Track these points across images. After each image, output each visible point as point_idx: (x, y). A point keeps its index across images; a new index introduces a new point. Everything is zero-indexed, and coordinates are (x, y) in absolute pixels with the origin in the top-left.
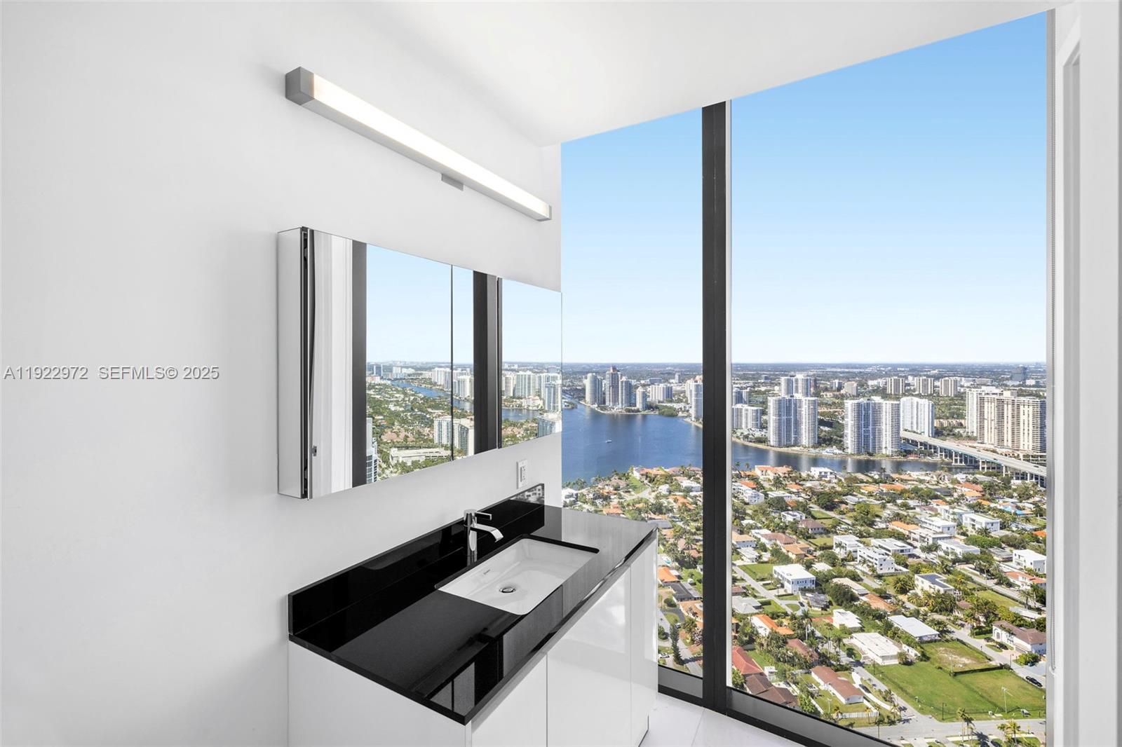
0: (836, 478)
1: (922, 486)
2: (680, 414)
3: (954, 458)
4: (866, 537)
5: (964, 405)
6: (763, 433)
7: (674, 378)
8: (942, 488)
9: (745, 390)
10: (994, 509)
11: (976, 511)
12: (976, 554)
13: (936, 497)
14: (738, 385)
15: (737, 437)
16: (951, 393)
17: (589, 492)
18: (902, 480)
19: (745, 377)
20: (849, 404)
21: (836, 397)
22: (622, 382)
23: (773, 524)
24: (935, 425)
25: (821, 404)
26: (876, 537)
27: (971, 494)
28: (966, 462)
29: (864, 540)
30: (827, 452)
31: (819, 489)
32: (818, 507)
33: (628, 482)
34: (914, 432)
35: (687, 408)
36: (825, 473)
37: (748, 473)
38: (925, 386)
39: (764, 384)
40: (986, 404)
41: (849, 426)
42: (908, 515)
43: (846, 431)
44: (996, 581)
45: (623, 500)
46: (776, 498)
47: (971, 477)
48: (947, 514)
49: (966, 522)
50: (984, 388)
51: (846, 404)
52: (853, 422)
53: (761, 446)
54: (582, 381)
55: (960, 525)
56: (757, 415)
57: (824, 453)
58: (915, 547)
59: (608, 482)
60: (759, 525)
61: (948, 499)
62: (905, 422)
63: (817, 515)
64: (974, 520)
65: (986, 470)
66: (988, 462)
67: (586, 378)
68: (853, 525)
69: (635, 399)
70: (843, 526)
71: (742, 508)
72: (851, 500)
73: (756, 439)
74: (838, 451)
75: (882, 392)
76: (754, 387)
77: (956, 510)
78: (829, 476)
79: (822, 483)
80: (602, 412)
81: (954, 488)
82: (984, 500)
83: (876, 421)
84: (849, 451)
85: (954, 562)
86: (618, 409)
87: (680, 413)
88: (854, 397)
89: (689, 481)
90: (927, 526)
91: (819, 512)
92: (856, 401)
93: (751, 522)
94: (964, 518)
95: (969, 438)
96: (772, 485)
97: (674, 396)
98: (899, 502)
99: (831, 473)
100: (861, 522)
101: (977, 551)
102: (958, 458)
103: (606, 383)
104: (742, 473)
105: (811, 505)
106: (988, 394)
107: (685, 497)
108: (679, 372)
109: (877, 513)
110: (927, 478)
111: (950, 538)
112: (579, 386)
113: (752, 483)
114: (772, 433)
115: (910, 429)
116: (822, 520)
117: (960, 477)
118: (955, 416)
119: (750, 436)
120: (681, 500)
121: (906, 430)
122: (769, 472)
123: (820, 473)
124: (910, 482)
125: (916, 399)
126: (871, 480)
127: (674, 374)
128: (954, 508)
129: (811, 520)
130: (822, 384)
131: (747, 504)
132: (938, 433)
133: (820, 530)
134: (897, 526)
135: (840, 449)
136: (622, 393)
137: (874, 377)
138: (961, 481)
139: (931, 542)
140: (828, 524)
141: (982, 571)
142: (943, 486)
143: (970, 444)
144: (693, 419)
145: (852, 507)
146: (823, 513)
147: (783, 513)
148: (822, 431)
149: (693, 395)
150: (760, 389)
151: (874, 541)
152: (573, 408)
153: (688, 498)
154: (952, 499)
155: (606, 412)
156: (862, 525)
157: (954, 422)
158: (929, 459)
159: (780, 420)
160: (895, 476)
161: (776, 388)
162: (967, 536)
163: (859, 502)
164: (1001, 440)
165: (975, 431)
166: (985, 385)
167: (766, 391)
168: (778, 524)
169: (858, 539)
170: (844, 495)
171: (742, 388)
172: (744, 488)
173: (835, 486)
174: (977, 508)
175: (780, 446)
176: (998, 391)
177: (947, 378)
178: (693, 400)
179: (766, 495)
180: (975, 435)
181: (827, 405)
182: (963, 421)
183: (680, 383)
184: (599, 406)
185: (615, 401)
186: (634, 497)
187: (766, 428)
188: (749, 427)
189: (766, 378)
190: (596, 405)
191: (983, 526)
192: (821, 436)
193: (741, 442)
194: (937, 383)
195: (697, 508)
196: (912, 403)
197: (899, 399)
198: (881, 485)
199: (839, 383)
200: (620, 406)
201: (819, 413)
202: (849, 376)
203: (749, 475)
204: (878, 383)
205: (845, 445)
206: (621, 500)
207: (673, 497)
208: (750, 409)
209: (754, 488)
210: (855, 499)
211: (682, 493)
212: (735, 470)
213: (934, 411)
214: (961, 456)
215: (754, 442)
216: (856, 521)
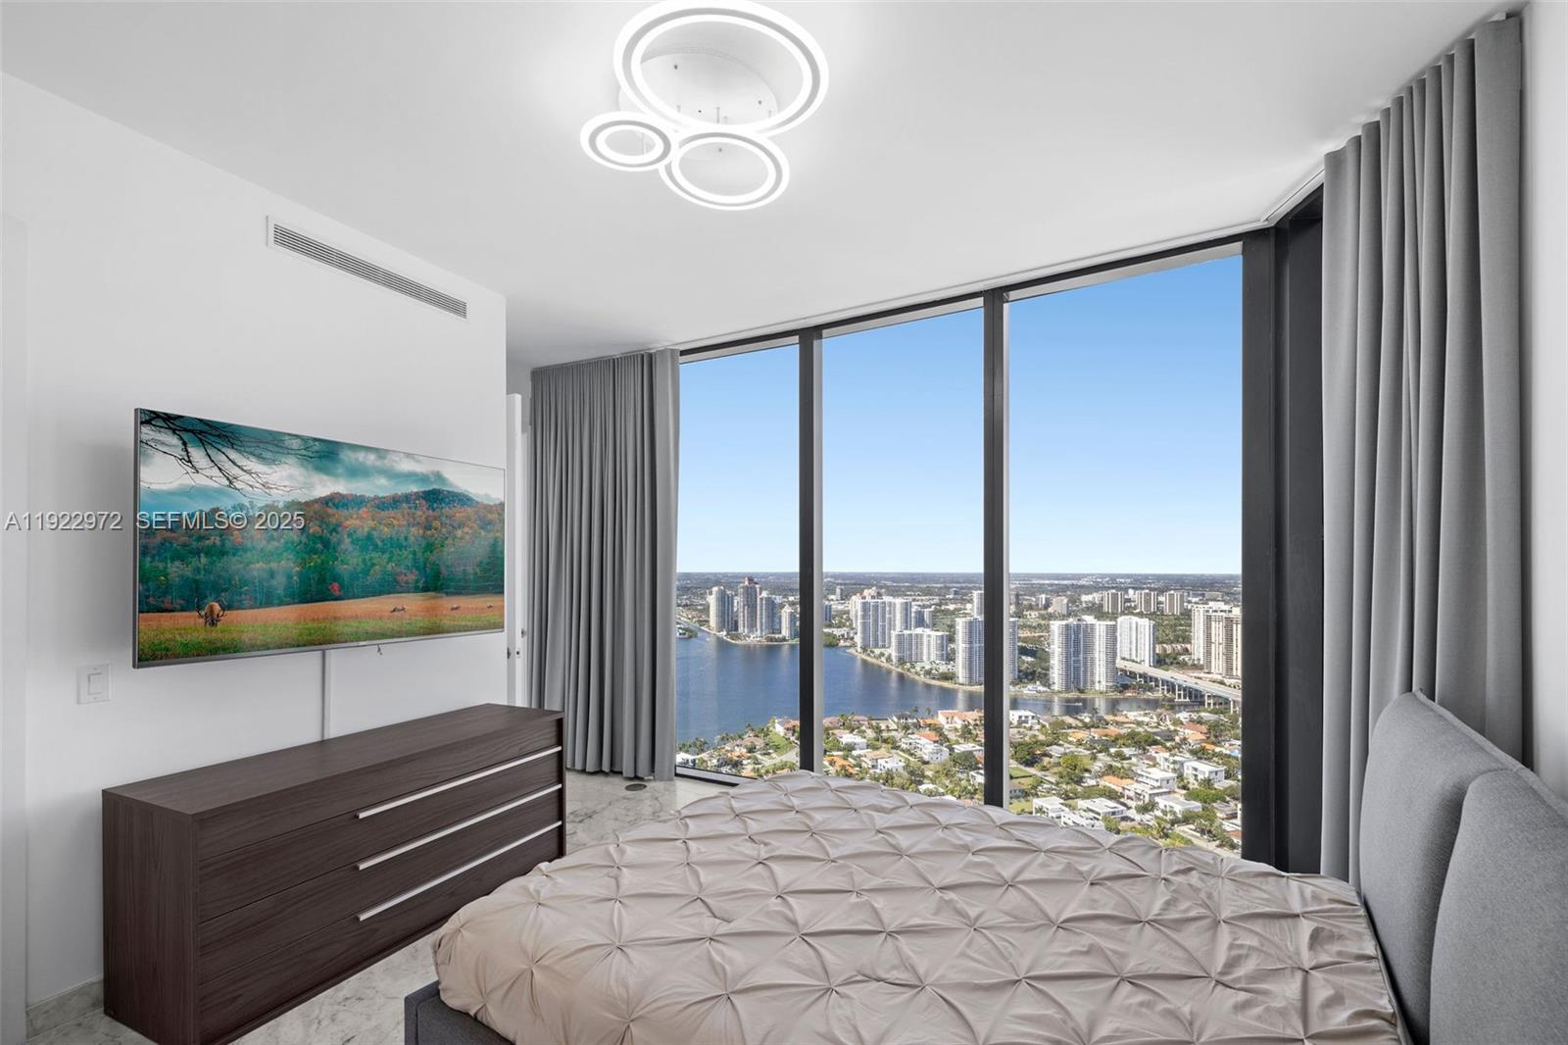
0: (1039, 723)
1: (1140, 729)
2: (842, 643)
3: (1177, 692)
4: (1073, 798)
5: (1190, 626)
6: (949, 667)
7: (834, 594)
8: (1163, 731)
9: (928, 609)
10: (1220, 755)
11: (1200, 758)
12: (1196, 810)
13: (1155, 743)
14: (919, 603)
15: (916, 673)
16: (1177, 611)
17: (712, 756)
18: (1117, 723)
19: (928, 592)
20: (1056, 626)
21: (1042, 617)
22: (762, 599)
23: (958, 788)
24: (1157, 651)
25: (1023, 627)
26: (1084, 797)
27: (1194, 736)
28: (1190, 697)
29: (1070, 802)
30: (1029, 690)
31: (1018, 738)
32: (1015, 763)
33: (767, 740)
34: (1133, 661)
35: (852, 635)
36: (1026, 717)
37: (929, 721)
38: (1148, 602)
39: (954, 601)
40: (1213, 623)
41: (1056, 654)
42: (1123, 767)
43: (1052, 662)
44: (1218, 842)
45: (760, 766)
46: (963, 753)
47: (1194, 716)
48: (1167, 764)
49: (1188, 772)
50: (1211, 604)
51: (1052, 626)
52: (1060, 649)
53: (946, 684)
54: (705, 599)
55: (1181, 777)
56: (942, 643)
57: (1025, 691)
58: (1129, 808)
59: (738, 742)
60: (941, 790)
61: (1168, 744)
62: (1123, 648)
63: (1014, 773)
64: (1196, 769)
65: (1212, 707)
66: (1215, 696)
67: (711, 593)
68: (1057, 784)
69: (780, 622)
70: (1045, 786)
71: (919, 768)
72: (1055, 751)
73: (942, 674)
74: (1042, 689)
75: (1097, 610)
76: (939, 605)
77: (1176, 758)
78: (1030, 721)
79: (1022, 730)
80: (733, 642)
81: (1176, 731)
82: (1208, 743)
83: (1089, 648)
85: (1173, 823)
86: (755, 638)
87: (842, 641)
88: (1063, 617)
89: (851, 735)
90: (1144, 779)
91: (1017, 769)
92: (1064, 622)
93: (931, 786)
94: (1185, 768)
95: (1196, 667)
96: (960, 736)
97: (834, 618)
98: (1113, 750)
99: (1033, 717)
100: (1067, 779)
101: (1199, 807)
102: (1182, 692)
103: (738, 602)
104: (921, 721)
106: (1216, 611)
107: (845, 758)
108: (841, 584)
109: (1086, 767)
110: (1146, 719)
111: (1169, 793)
112: (701, 605)
113: (933, 734)
114: (960, 667)
115: (1128, 657)
116: (1019, 780)
117: (1183, 716)
118: (1180, 639)
119: (933, 672)
120: (840, 762)
121: (1124, 659)
122: (956, 719)
123: (1020, 717)
124: (1126, 725)
125: (1135, 619)
126: (1080, 725)
127: (835, 589)
128: (1174, 755)
130: (1025, 600)
131: (927, 763)
132: (1160, 661)
133: (1018, 793)
134: (1110, 782)
135: (1044, 685)
136: (761, 615)
137: (1088, 590)
138: (1184, 720)
139: (1147, 800)
140: (1026, 783)
141: (1203, 832)
142: (1163, 728)
143: (1195, 675)
144: (859, 650)
145: (1057, 760)
146: (1020, 770)
147: (972, 773)
148: (1024, 662)
149: (859, 617)
150: (947, 607)
151: (1082, 803)
152: (690, 637)
153: (850, 759)
154: (1174, 743)
155: (739, 642)
156: (1068, 783)
157: (1179, 647)
158: (1148, 695)
159: (971, 648)
160: (1109, 718)
161: (969, 606)
162: (1188, 789)
163: (1066, 754)
164: (1229, 669)
165: (1202, 658)
166: (1215, 600)
167: (956, 610)
168: (966, 788)
169: (1062, 801)
170: (1047, 746)
171: (924, 607)
172: (923, 741)
173: (1036, 733)
174: (1200, 754)
175: (971, 684)
176: (1226, 607)
177: (1172, 592)
178: (859, 624)
179: (951, 750)
180: (1202, 662)
181: (1031, 628)
182: (1188, 646)
183: (842, 599)
184: (728, 634)
185: (752, 626)
186: (775, 761)
187: (953, 660)
188: (932, 660)
189: (956, 593)
190: (725, 633)
191: (1207, 776)
192: (1022, 668)
193: (922, 679)
194: (1161, 599)
195: (861, 772)
196: (1130, 624)
197: (1115, 619)
198: (1092, 730)
199: (1047, 599)
200: (759, 633)
201: (1019, 638)
202: (1059, 590)
203: (930, 725)
204: (1094, 598)
205: (1051, 681)
206: (757, 766)
207: (830, 758)
208: (934, 634)
209: (935, 742)
210: (1062, 749)
211: (841, 753)
212: (912, 717)
213: (1157, 634)
214: (1185, 690)
215: (938, 679)
216: (1062, 778)
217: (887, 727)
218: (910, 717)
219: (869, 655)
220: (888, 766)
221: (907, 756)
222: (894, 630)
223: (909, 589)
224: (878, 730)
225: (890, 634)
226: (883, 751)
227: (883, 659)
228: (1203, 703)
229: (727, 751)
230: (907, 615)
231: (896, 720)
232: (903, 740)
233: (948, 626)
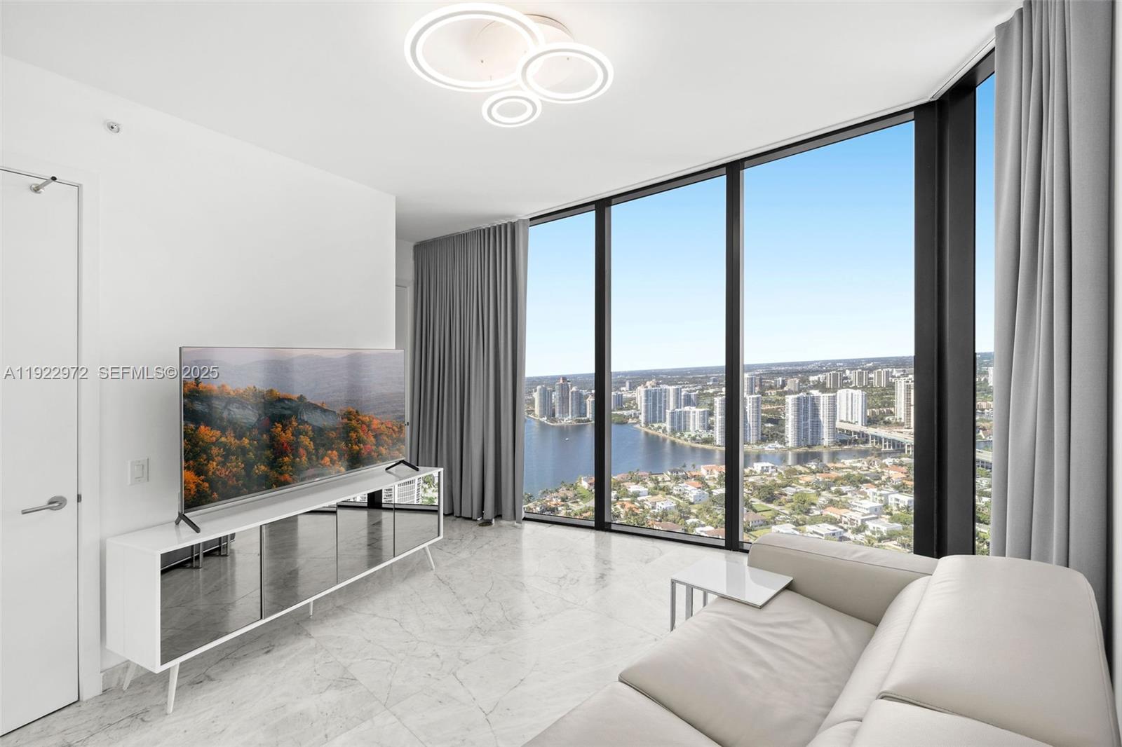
0: (777, 471)
1: (855, 473)
2: (630, 421)
3: (883, 444)
4: (803, 525)
5: (894, 394)
6: (710, 434)
7: (625, 386)
8: (872, 473)
9: (694, 393)
11: (901, 492)
12: (898, 530)
13: (867, 481)
14: (687, 389)
15: (685, 440)
16: (883, 384)
17: (535, 505)
18: (837, 469)
19: (694, 381)
20: (790, 399)
21: (779, 394)
22: (572, 393)
23: (716, 520)
24: (868, 414)
25: (766, 402)
26: (811, 524)
27: (897, 476)
28: (894, 447)
29: (801, 527)
30: (769, 447)
31: (761, 483)
32: (759, 501)
33: (576, 492)
34: (849, 422)
35: (637, 415)
36: (767, 467)
37: (694, 474)
38: (861, 379)
39: (713, 386)
40: (912, 391)
41: (790, 420)
42: (841, 501)
43: (786, 426)
45: (571, 511)
46: (720, 495)
47: (897, 461)
48: (875, 496)
49: (892, 501)
50: (911, 376)
51: (787, 400)
52: (793, 417)
54: (532, 395)
55: (886, 506)
56: (704, 416)
58: (846, 530)
59: (555, 494)
60: (703, 523)
61: (877, 482)
62: (842, 413)
63: (758, 509)
64: (898, 500)
67: (535, 391)
68: (791, 515)
69: (586, 409)
70: (781, 516)
71: (686, 507)
72: (789, 491)
73: (702, 440)
74: (779, 446)
75: (822, 387)
76: (702, 390)
77: (883, 492)
78: (770, 470)
79: (764, 477)
80: (552, 424)
81: (882, 472)
82: (908, 480)
83: (815, 414)
84: (790, 445)
85: (880, 540)
86: (568, 420)
88: (796, 393)
89: (637, 486)
90: (857, 509)
91: (761, 505)
92: (796, 396)
93: (696, 520)
94: (889, 499)
95: (898, 424)
96: (717, 483)
97: (625, 403)
98: (833, 489)
99: (772, 467)
100: (798, 511)
101: (900, 527)
102: (887, 443)
104: (689, 474)
105: (752, 499)
107: (632, 502)
108: (630, 379)
109: (812, 502)
110: (859, 465)
111: (877, 518)
112: (528, 399)
113: (697, 482)
114: (718, 433)
115: (845, 420)
116: (762, 513)
117: (888, 461)
118: (886, 405)
119: (698, 438)
120: (628, 505)
121: (842, 421)
122: (715, 471)
123: (762, 468)
124: (844, 470)
125: (851, 391)
126: (808, 471)
127: (625, 383)
128: (880, 490)
129: (752, 513)
130: (767, 382)
131: (692, 504)
132: (870, 422)
133: (761, 522)
134: (831, 512)
135: (781, 444)
136: (572, 404)
137: (815, 372)
138: (888, 464)
139: (859, 523)
140: (767, 515)
142: (873, 471)
143: (898, 430)
144: (643, 425)
145: (790, 497)
146: (763, 506)
148: (765, 427)
149: (643, 401)
150: (707, 391)
151: (808, 528)
153: (636, 503)
154: (880, 482)
155: (555, 424)
156: (799, 514)
157: (885, 410)
158: (862, 447)
160: (830, 465)
162: (892, 514)
163: (797, 493)
165: (903, 418)
167: (714, 392)
168: (721, 520)
169: (794, 527)
170: (783, 487)
171: (691, 391)
172: (690, 488)
173: (775, 479)
177: (880, 370)
178: (643, 406)
179: (711, 493)
180: (903, 421)
181: (771, 403)
182: (892, 409)
183: (630, 390)
184: (548, 419)
185: (565, 412)
186: (581, 507)
187: (712, 429)
188: (696, 429)
189: (714, 380)
190: (546, 418)
191: (906, 504)
192: (764, 433)
193: (689, 443)
194: (871, 375)
195: (644, 512)
196: (847, 395)
197: (836, 392)
198: (818, 474)
199: (783, 381)
200: (570, 417)
201: (762, 410)
202: (792, 374)
203: (695, 476)
204: (819, 378)
205: (786, 440)
206: (568, 511)
207: (620, 503)
208: (698, 410)
209: (699, 488)
210: (794, 490)
211: (629, 499)
212: (682, 471)
213: (868, 401)
214: (889, 442)
215: (702, 443)
216: (794, 510)
217: (663, 479)
218: (680, 471)
219: (650, 429)
220: (664, 507)
221: (677, 499)
222: (669, 409)
223: (679, 379)
224: (657, 482)
225: (665, 412)
226: (660, 496)
227: (661, 431)
228: (904, 451)
229: (547, 501)
230: (678, 398)
231: (669, 473)
232: (675, 488)
233: (709, 405)
